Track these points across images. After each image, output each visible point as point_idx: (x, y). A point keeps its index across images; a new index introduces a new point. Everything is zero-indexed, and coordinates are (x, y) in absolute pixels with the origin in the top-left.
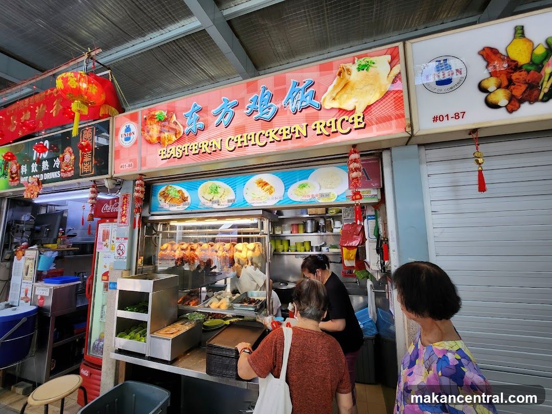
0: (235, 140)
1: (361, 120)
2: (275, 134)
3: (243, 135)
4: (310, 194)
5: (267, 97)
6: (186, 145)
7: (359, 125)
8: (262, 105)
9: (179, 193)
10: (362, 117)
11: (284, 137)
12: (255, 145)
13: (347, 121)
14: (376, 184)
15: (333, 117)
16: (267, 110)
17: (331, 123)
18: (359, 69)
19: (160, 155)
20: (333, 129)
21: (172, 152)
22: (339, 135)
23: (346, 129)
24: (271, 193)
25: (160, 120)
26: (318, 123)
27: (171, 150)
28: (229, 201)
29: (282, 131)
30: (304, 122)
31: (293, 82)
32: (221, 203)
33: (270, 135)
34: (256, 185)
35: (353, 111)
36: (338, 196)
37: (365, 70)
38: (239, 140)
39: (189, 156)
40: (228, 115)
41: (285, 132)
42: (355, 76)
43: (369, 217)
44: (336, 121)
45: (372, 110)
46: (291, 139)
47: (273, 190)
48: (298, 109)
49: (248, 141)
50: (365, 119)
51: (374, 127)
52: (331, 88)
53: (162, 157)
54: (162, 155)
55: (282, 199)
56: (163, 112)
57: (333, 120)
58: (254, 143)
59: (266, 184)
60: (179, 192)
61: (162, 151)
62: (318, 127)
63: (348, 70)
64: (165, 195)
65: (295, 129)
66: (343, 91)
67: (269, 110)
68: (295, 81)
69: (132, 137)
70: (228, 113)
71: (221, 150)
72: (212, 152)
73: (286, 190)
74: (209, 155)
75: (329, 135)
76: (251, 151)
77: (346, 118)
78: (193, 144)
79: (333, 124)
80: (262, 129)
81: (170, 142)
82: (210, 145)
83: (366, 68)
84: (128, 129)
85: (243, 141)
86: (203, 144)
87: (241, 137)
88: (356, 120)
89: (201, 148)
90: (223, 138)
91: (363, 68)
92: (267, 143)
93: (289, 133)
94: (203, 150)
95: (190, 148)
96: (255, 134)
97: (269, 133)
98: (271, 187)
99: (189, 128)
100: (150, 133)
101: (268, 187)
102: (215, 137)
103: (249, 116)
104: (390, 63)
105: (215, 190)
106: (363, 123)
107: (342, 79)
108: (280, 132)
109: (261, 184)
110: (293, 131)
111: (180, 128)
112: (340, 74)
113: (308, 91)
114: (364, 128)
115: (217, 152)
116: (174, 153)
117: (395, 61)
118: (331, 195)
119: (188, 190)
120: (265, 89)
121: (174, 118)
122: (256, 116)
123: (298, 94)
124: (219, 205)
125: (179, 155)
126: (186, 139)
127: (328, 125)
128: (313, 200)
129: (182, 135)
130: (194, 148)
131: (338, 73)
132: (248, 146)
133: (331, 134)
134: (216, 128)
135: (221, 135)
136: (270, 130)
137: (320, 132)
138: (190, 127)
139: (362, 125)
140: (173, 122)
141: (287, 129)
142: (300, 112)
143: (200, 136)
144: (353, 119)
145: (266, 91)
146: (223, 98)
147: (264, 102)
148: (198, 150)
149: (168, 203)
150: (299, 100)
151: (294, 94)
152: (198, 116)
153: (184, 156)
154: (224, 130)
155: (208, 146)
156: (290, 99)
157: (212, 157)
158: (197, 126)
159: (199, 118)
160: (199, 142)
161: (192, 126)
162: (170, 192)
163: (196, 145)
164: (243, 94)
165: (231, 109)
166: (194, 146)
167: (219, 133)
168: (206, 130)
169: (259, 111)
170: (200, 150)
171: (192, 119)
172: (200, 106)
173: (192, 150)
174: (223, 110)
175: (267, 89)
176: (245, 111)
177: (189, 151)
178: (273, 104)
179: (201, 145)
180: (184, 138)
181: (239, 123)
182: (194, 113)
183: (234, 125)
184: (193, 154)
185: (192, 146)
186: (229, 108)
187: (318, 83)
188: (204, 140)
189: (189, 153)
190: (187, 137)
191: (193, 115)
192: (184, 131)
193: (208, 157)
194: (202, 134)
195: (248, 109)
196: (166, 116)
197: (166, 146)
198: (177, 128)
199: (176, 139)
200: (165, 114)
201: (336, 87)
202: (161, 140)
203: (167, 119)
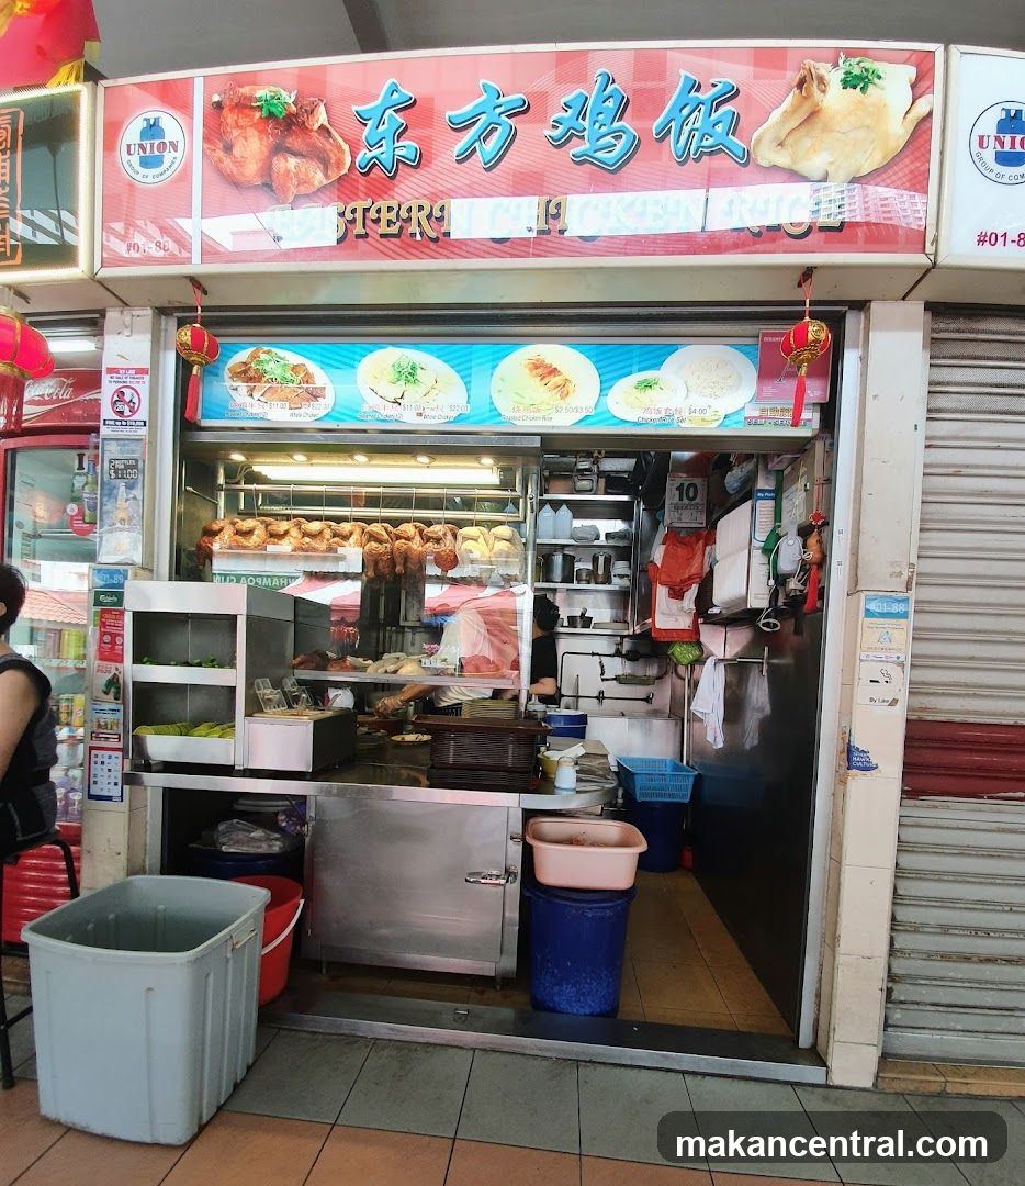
0: (513, 211)
1: (835, 208)
2: (627, 208)
4: (663, 406)
5: (611, 104)
6: (360, 205)
7: (829, 219)
8: (597, 125)
9: (297, 373)
11: (648, 222)
13: (806, 205)
16: (609, 139)
17: (766, 203)
18: (846, 84)
22: (783, 238)
23: (800, 225)
24: (565, 395)
25: (271, 115)
31: (687, 79)
32: (428, 412)
33: (611, 209)
34: (528, 372)
37: (858, 88)
39: (369, 239)
40: (496, 135)
41: (651, 209)
42: (835, 97)
47: (571, 387)
48: (692, 152)
49: (551, 221)
52: (776, 115)
55: (593, 413)
59: (553, 371)
60: (295, 368)
62: (735, 208)
63: (821, 80)
64: (251, 374)
66: (803, 130)
67: (613, 141)
68: (690, 75)
69: (168, 157)
70: (495, 129)
72: (441, 237)
73: (604, 390)
74: (432, 245)
75: (759, 234)
76: (555, 247)
77: (804, 196)
78: (383, 204)
79: (772, 208)
80: (592, 191)
81: (303, 190)
82: (437, 213)
83: (862, 85)
84: (153, 129)
86: (415, 209)
88: (825, 208)
89: (408, 220)
91: (854, 83)
92: (600, 231)
93: (661, 213)
94: (414, 228)
95: (372, 214)
97: (609, 204)
98: (567, 380)
99: (370, 155)
100: (237, 151)
101: (557, 379)
102: (454, 194)
103: (558, 147)
104: (913, 86)
105: (410, 375)
107: (806, 98)
108: (638, 208)
109: (539, 370)
110: (672, 208)
111: (342, 151)
112: (801, 85)
113: (724, 109)
114: (839, 229)
116: (317, 224)
117: (923, 85)
118: (711, 412)
119: (324, 365)
120: (609, 80)
121: (321, 117)
122: (576, 151)
123: (696, 113)
124: (420, 415)
125: (334, 231)
126: (361, 188)
127: (760, 207)
128: (668, 420)
129: (346, 171)
130: (384, 216)
131: (797, 81)
132: (547, 232)
133: (764, 233)
134: (458, 165)
135: (471, 190)
136: (614, 198)
137: (739, 224)
138: (375, 152)
139: (836, 222)
140: (316, 127)
141: (657, 202)
142: (697, 160)
143: (402, 185)
145: (610, 88)
146: (482, 81)
147: (601, 117)
148: (398, 224)
149: (262, 398)
150: (697, 130)
151: (685, 112)
152: (402, 121)
153: (351, 236)
154: (483, 177)
155: (429, 217)
156: (673, 123)
157: (441, 251)
158: (397, 152)
159: (406, 128)
160: (402, 199)
161: (380, 150)
162: (267, 368)
163: (390, 209)
164: (545, 81)
165: (507, 119)
166: (384, 210)
167: (468, 182)
168: (426, 169)
169: (586, 137)
170: (404, 224)
171: (381, 128)
172: (411, 95)
173: (377, 221)
174: (484, 117)
175: (613, 82)
176: (547, 132)
177: (368, 222)
178: (627, 126)
179: (409, 210)
180: (354, 183)
181: (527, 162)
182: (390, 111)
183: (512, 167)
184: (382, 236)
185: (379, 211)
186: (500, 114)
187: (748, 96)
188: (417, 198)
189: (368, 231)
190: (364, 183)
191: (386, 116)
192: (353, 162)
193: (428, 248)
194: (412, 179)
195: (554, 127)
196: (294, 108)
197: (291, 199)
198: (328, 147)
199: (325, 182)
200: (290, 101)
201: (787, 115)
202: (274, 177)
203: (296, 116)
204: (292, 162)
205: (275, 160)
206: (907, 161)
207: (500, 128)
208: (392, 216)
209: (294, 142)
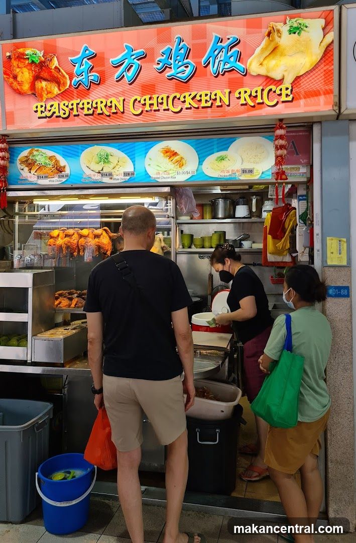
0: (143, 102)
1: (289, 92)
2: (193, 99)
3: (153, 96)
4: (230, 169)
5: (182, 51)
6: (75, 102)
7: (286, 97)
8: (177, 62)
9: (51, 160)
10: (290, 88)
11: (203, 104)
12: (168, 110)
13: (275, 92)
14: (305, 161)
15: (259, 86)
16: (183, 68)
17: (256, 92)
18: (290, 32)
19: (36, 112)
20: (259, 100)
21: (55, 109)
22: (265, 107)
23: (273, 101)
24: (181, 166)
25: (33, 62)
26: (242, 90)
27: (52, 106)
28: (126, 174)
29: (201, 96)
30: (226, 88)
31: (216, 37)
32: (115, 177)
33: (186, 99)
34: (162, 155)
35: (280, 82)
36: (263, 173)
37: (296, 34)
38: (148, 102)
39: (80, 117)
40: (133, 69)
41: (204, 98)
42: (286, 40)
43: (300, 198)
44: (263, 90)
45: (301, 82)
46: (211, 107)
47: (184, 162)
48: (220, 71)
49: (159, 105)
50: (294, 91)
51: (302, 102)
52: (258, 50)
53: (39, 114)
54: (39, 112)
55: (195, 174)
56: (38, 52)
57: (259, 89)
58: (167, 108)
59: (175, 154)
60: (51, 158)
61: (39, 107)
62: (242, 95)
63: (278, 31)
64: (29, 162)
65: (216, 95)
66: (271, 56)
67: (185, 69)
68: (217, 35)
70: (132, 66)
71: (123, 113)
72: (111, 114)
73: (200, 163)
74: (108, 118)
75: (254, 107)
76: (162, 116)
77: (273, 88)
78: (85, 101)
79: (259, 94)
80: (177, 92)
82: (109, 104)
83: (298, 32)
85: (153, 104)
86: (99, 103)
87: (150, 99)
88: (284, 92)
89: (96, 108)
90: (126, 98)
91: (294, 31)
92: (182, 109)
93: (209, 100)
94: (99, 111)
95: (81, 106)
96: (168, 97)
97: (185, 97)
98: (182, 158)
99: (78, 79)
100: (19, 79)
101: (177, 158)
102: (116, 95)
103: (160, 73)
105: (106, 159)
106: (291, 96)
107: (272, 41)
108: (198, 98)
109: (168, 154)
110: (213, 97)
111: (66, 78)
112: (269, 34)
113: (233, 50)
114: (291, 101)
115: (118, 114)
116: (57, 110)
117: (328, 28)
118: (255, 171)
119: (64, 156)
120: (181, 40)
121: (55, 63)
122: (168, 74)
123: (221, 53)
124: (111, 178)
125: (64, 114)
126: (75, 94)
127: (254, 94)
128: (233, 176)
129: (67, 87)
130: (86, 106)
131: (267, 33)
132: (158, 110)
133: (257, 106)
134: (117, 83)
135: (123, 93)
136: (187, 94)
137: (244, 102)
138: (80, 78)
139: (290, 98)
140: (53, 67)
141: (206, 95)
142: (223, 75)
143: (93, 93)
144: (281, 90)
145: (182, 44)
146: (125, 44)
147: (178, 58)
148: (92, 110)
149: (35, 173)
150: (222, 61)
151: (216, 53)
152: (91, 64)
153: (72, 116)
154: (128, 88)
155: (106, 106)
156: (211, 59)
157: (111, 120)
158: (90, 78)
159: (93, 67)
160: (93, 99)
161: (82, 77)
162: (37, 158)
163: (88, 103)
164: (152, 43)
165: (137, 61)
166: (85, 104)
167: (121, 90)
168: (103, 85)
169: (172, 68)
170: (95, 110)
171: (82, 67)
172: (94, 51)
173: (83, 109)
174: (127, 60)
175: (183, 41)
176: (156, 66)
177: (79, 109)
178: (190, 61)
179: (97, 103)
180: (71, 92)
181: (147, 80)
182: (85, 59)
183: (141, 83)
184: (86, 115)
185: (83, 104)
186: (134, 59)
187: (245, 42)
188: (100, 98)
189: (79, 113)
190: (75, 92)
191: (84, 62)
192: (71, 83)
193: (106, 119)
194: (97, 90)
195: (158, 64)
196: (43, 58)
197: (44, 100)
198: (59, 76)
199: (59, 92)
200: (41, 55)
201: (263, 50)
202: (37, 90)
203: (44, 62)
204: (44, 84)
205: (36, 83)
206: (322, 66)
207: (134, 65)
208: (89, 106)
209: (45, 74)
